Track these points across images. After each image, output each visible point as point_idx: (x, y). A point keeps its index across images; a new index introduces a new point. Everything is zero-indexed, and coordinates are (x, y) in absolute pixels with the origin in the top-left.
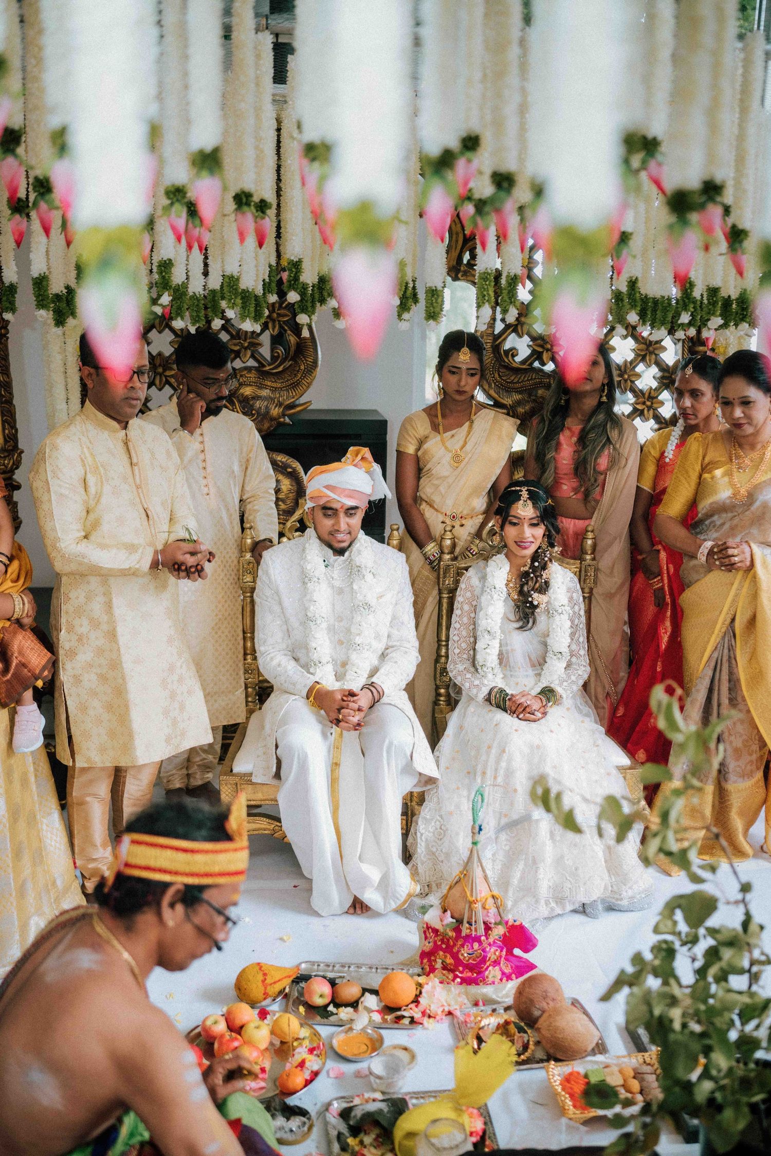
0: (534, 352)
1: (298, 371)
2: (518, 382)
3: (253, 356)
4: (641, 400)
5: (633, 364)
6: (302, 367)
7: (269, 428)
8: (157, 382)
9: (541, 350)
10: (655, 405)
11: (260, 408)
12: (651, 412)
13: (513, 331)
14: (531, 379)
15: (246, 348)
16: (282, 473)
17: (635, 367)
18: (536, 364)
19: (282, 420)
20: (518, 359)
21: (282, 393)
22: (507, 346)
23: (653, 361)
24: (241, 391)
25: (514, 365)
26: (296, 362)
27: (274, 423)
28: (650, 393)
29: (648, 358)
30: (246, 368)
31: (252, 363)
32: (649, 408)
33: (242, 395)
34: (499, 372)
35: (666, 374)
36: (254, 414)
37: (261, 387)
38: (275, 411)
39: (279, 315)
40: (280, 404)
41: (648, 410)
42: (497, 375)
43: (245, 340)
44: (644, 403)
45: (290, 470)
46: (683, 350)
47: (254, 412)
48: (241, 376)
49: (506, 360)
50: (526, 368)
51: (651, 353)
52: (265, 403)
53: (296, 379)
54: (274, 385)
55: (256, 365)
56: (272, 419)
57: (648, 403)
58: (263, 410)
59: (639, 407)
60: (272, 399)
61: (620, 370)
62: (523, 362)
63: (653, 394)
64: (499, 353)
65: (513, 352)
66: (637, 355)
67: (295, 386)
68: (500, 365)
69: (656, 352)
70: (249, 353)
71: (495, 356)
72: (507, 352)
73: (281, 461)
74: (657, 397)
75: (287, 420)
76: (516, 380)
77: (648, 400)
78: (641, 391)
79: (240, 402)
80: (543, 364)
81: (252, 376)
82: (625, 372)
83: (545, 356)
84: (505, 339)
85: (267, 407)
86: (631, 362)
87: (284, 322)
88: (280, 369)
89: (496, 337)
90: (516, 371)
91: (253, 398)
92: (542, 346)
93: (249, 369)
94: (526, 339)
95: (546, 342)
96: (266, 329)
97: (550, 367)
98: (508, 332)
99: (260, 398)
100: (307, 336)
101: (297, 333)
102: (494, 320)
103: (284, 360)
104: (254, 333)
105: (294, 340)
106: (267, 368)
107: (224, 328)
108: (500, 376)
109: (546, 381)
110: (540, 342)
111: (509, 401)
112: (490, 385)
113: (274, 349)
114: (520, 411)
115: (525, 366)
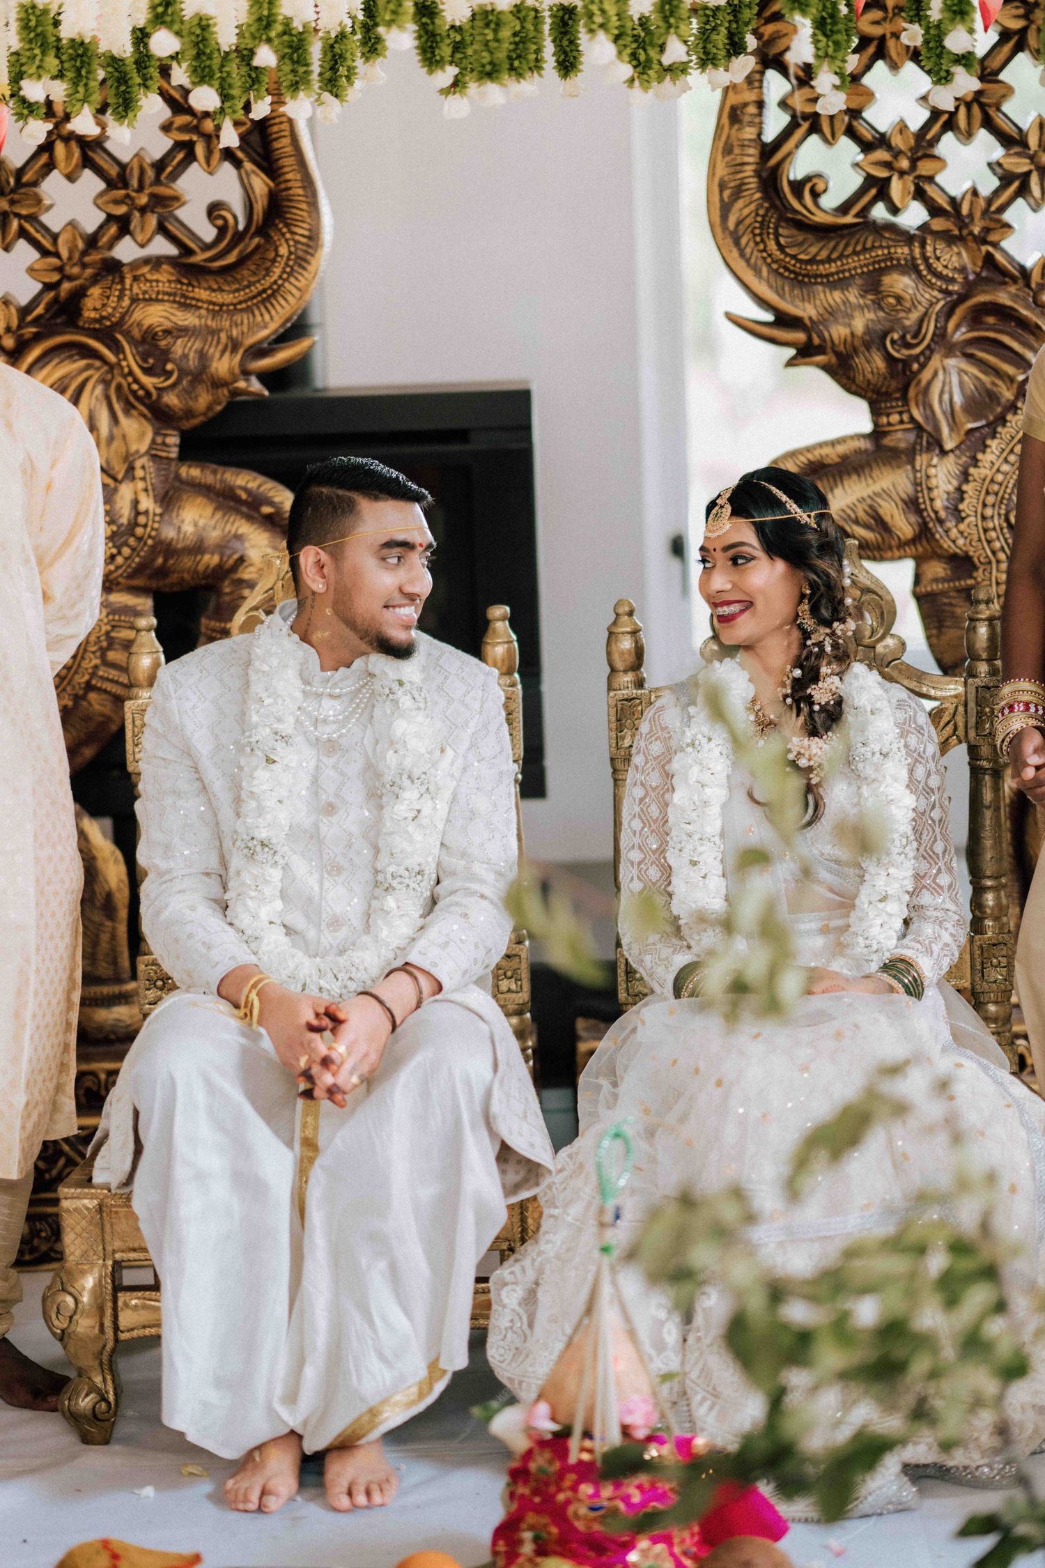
0: (870, 181)
1: (274, 261)
2: (829, 260)
3: (162, 229)
6: (283, 251)
7: (209, 408)
9: (882, 173)
11: (185, 356)
13: (811, 131)
14: (865, 250)
15: (143, 210)
16: (250, 518)
18: (879, 212)
19: (241, 384)
20: (830, 201)
21: (238, 318)
22: (798, 169)
24: (137, 315)
25: (820, 218)
26: (267, 238)
27: (224, 392)
30: (147, 261)
31: (162, 247)
33: (139, 324)
34: (777, 235)
36: (169, 374)
37: (186, 304)
38: (223, 365)
40: (234, 345)
42: (772, 245)
43: (141, 188)
45: (267, 510)
47: (169, 367)
48: (136, 279)
49: (795, 204)
50: (852, 227)
52: (198, 345)
53: (269, 280)
54: (219, 298)
55: (172, 251)
56: (217, 384)
58: (193, 362)
60: (214, 332)
62: (844, 208)
64: (778, 190)
65: (815, 185)
67: (269, 297)
68: (781, 218)
70: (152, 221)
71: (766, 196)
72: (797, 187)
73: (245, 489)
75: (256, 386)
76: (824, 254)
79: (131, 340)
80: (895, 210)
81: (164, 277)
83: (897, 188)
84: (789, 154)
85: (202, 355)
88: (232, 258)
89: (768, 151)
90: (824, 232)
91: (167, 332)
92: (888, 165)
93: (156, 262)
94: (847, 149)
95: (897, 154)
96: (191, 157)
97: (914, 216)
98: (799, 133)
99: (182, 331)
100: (292, 176)
101: (269, 166)
102: (760, 104)
103: (239, 237)
104: (159, 166)
105: (260, 184)
106: (199, 257)
107: (87, 162)
108: (781, 248)
109: (902, 251)
110: (881, 155)
111: (806, 310)
112: (758, 272)
113: (214, 210)
114: (838, 332)
115: (849, 219)
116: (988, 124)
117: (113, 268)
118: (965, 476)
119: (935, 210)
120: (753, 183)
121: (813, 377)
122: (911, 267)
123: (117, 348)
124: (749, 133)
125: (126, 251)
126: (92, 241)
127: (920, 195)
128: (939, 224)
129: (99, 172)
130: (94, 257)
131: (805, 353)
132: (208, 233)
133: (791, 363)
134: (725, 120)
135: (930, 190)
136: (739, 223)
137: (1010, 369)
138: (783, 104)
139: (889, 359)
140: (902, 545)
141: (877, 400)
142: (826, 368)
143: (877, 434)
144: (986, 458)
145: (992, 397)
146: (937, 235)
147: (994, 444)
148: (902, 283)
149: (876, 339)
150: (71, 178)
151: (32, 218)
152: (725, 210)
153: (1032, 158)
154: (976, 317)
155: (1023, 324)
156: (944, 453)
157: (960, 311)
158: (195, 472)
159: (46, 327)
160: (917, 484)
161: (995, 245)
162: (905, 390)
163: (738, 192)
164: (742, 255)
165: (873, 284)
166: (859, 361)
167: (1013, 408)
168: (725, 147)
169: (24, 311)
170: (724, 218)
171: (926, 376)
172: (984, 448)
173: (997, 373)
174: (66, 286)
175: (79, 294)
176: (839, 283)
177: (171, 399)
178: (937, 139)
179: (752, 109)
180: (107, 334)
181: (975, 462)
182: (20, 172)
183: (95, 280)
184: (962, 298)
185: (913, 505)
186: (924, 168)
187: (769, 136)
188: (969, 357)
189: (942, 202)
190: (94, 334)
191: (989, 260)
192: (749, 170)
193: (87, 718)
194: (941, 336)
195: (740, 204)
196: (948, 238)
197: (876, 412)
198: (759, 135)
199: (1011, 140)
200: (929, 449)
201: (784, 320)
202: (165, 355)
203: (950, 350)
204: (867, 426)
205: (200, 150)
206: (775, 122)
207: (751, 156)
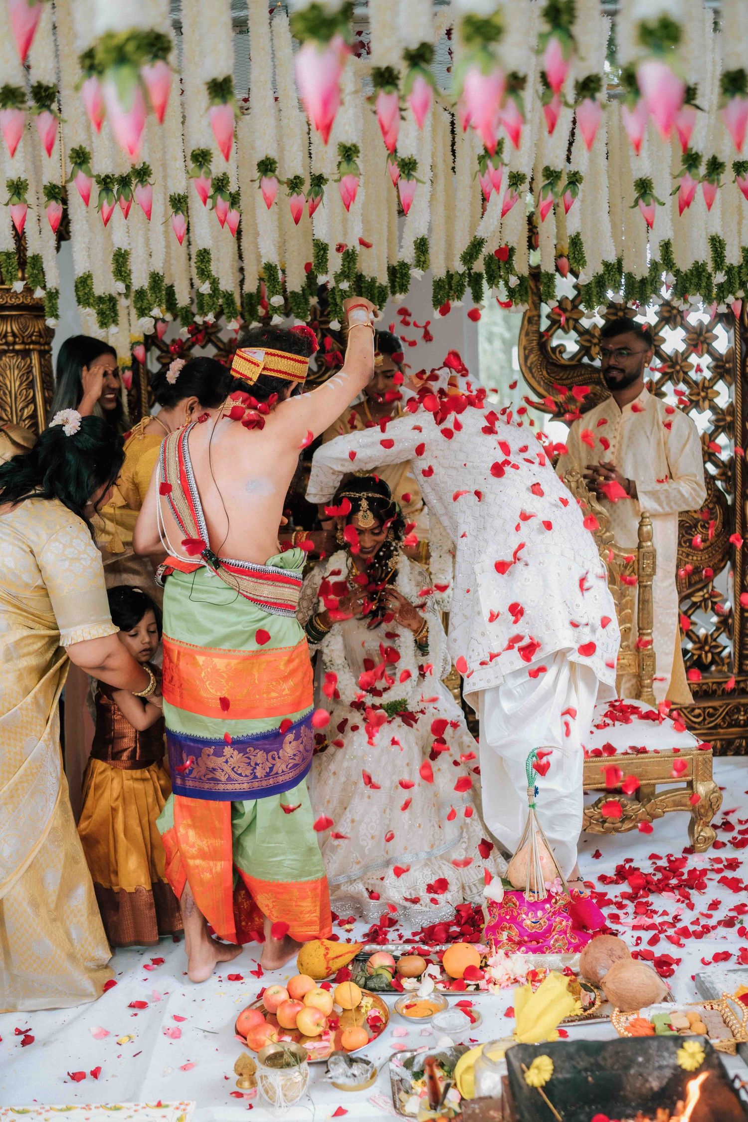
0: (582, 348)
2: (567, 379)
4: (696, 391)
5: (685, 356)
9: (588, 344)
10: (710, 395)
12: (707, 403)
13: (558, 328)
14: (581, 375)
17: (687, 358)
18: (586, 360)
20: (566, 356)
22: (555, 343)
23: (705, 350)
25: (563, 362)
28: (704, 383)
29: (699, 347)
32: (704, 399)
34: (547, 369)
35: (720, 363)
41: (704, 401)
42: (545, 373)
44: (698, 394)
46: (735, 337)
49: (554, 357)
50: (574, 366)
51: (702, 343)
57: (703, 394)
59: (693, 398)
61: (672, 361)
62: (571, 359)
63: (707, 384)
64: (546, 351)
65: (561, 349)
66: (688, 345)
68: (548, 362)
69: (708, 341)
71: (542, 353)
72: (554, 349)
74: (712, 387)
76: (565, 376)
77: (703, 391)
78: (695, 383)
80: (592, 359)
82: (677, 363)
84: (551, 337)
86: (683, 354)
89: (541, 335)
90: (564, 367)
92: (589, 341)
94: (573, 335)
95: (593, 337)
98: (554, 328)
102: (539, 316)
108: (548, 373)
110: (587, 337)
111: (559, 399)
112: (539, 384)
114: (571, 407)
115: (573, 363)
120: (536, 347)
124: (534, 328)
131: (557, 416)
134: (526, 323)
136: (532, 363)
138: (548, 317)
152: (526, 359)
163: (531, 351)
164: (533, 376)
168: (526, 333)
170: (526, 361)
176: (572, 387)
179: (536, 318)
187: (543, 328)
192: (535, 343)
195: (532, 356)
198: (539, 328)
201: (550, 403)
206: (545, 324)
207: (535, 337)
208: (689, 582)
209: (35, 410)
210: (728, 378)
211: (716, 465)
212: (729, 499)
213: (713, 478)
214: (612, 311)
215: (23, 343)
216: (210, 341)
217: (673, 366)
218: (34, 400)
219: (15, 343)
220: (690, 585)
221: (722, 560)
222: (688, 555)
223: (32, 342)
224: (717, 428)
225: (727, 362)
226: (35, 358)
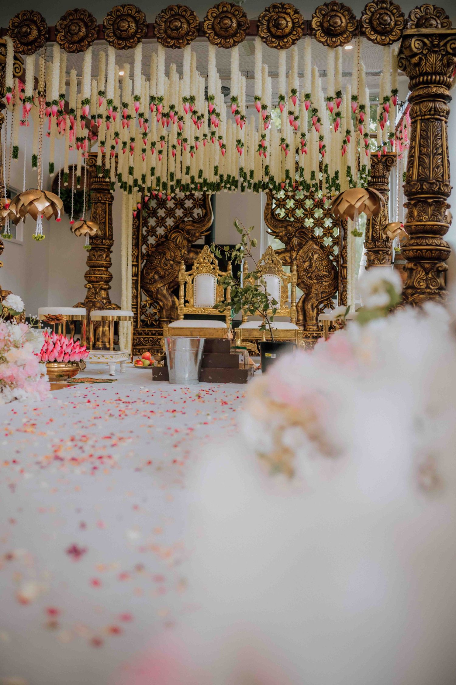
0: (286, 214)
1: (205, 221)
3: (191, 217)
4: (325, 230)
6: (206, 219)
8: (159, 225)
9: (288, 213)
10: (331, 232)
12: (330, 235)
13: (279, 207)
14: (285, 223)
17: (323, 219)
18: (288, 218)
19: (200, 237)
20: (281, 217)
21: (200, 228)
22: (277, 212)
24: (186, 227)
25: (279, 219)
26: (204, 218)
28: (328, 228)
31: (190, 219)
32: (329, 233)
34: (273, 220)
35: (334, 221)
37: (193, 226)
38: (197, 234)
39: (199, 203)
40: (199, 231)
42: (272, 222)
43: (188, 211)
44: (326, 231)
48: (187, 223)
49: (276, 217)
50: (284, 220)
51: (328, 214)
52: (194, 231)
53: (204, 223)
54: (197, 225)
55: (192, 219)
57: (328, 231)
58: (193, 233)
59: (325, 233)
60: (196, 230)
61: (318, 220)
62: (283, 218)
63: (330, 228)
64: (274, 215)
65: (279, 214)
66: (324, 215)
67: (204, 226)
68: (274, 218)
70: (189, 215)
71: (272, 215)
72: (276, 215)
74: (332, 230)
76: (279, 223)
79: (186, 231)
81: (190, 223)
83: (290, 215)
84: (275, 210)
85: (195, 233)
87: (201, 205)
88: (200, 220)
89: (272, 210)
93: (189, 221)
94: (283, 210)
95: (290, 210)
96: (195, 207)
97: (292, 219)
98: (277, 207)
99: (192, 230)
100: (208, 210)
101: (206, 209)
102: (272, 204)
103: (201, 218)
104: (191, 208)
105: (204, 211)
106: (195, 220)
107: (181, 208)
108: (274, 222)
109: (290, 223)
110: (288, 211)
111: (277, 231)
112: (270, 225)
113: (198, 214)
114: (281, 234)
116: (302, 208)
117: (184, 221)
118: (297, 254)
119: (295, 219)
120: (270, 213)
121: (277, 240)
122: (291, 226)
123: (183, 231)
124: (270, 207)
125: (186, 219)
126: (181, 218)
127: (293, 217)
128: (296, 220)
129: (183, 209)
130: (181, 220)
131: (277, 237)
132: (197, 217)
133: (274, 238)
134: (267, 205)
135: (294, 216)
136: (268, 219)
137: (304, 240)
139: (288, 237)
140: (289, 263)
141: (286, 244)
142: (279, 239)
143: (286, 248)
144: (300, 252)
145: (302, 244)
146: (295, 222)
147: (301, 250)
148: (290, 228)
149: (286, 235)
150: (179, 209)
151: (174, 215)
152: (266, 217)
153: (308, 212)
154: (300, 233)
155: (306, 234)
156: (295, 251)
157: (298, 232)
158: (193, 249)
159: (174, 228)
160: (291, 255)
161: (303, 224)
162: (290, 242)
163: (268, 214)
164: (268, 223)
165: (286, 227)
166: (284, 238)
167: (304, 245)
168: (266, 208)
169: (171, 227)
171: (293, 240)
172: (300, 250)
173: (302, 241)
174: (177, 223)
175: (179, 224)
176: (282, 227)
177: (190, 239)
178: (295, 209)
179: (270, 204)
180: (182, 230)
181: (299, 252)
182: (172, 209)
183: (181, 223)
184: (298, 230)
185: (290, 258)
186: (294, 213)
187: (273, 208)
188: (299, 238)
189: (296, 217)
190: (181, 230)
191: (302, 225)
193: (176, 282)
194: (295, 235)
195: (268, 216)
196: (296, 222)
197: (286, 245)
198: (272, 207)
199: (305, 210)
200: (293, 250)
201: (274, 232)
202: (190, 233)
203: (296, 237)
204: (285, 248)
205: (196, 206)
206: (274, 206)
207: (270, 210)
208: (322, 297)
209: (105, 221)
210: (337, 226)
211: (333, 256)
212: (338, 268)
213: (332, 261)
214: (297, 202)
215: (104, 200)
216: (164, 207)
217: (317, 222)
218: (105, 218)
219: (101, 200)
220: (322, 298)
221: (334, 290)
222: (321, 287)
223: (107, 200)
224: (333, 243)
225: (337, 221)
226: (107, 205)
